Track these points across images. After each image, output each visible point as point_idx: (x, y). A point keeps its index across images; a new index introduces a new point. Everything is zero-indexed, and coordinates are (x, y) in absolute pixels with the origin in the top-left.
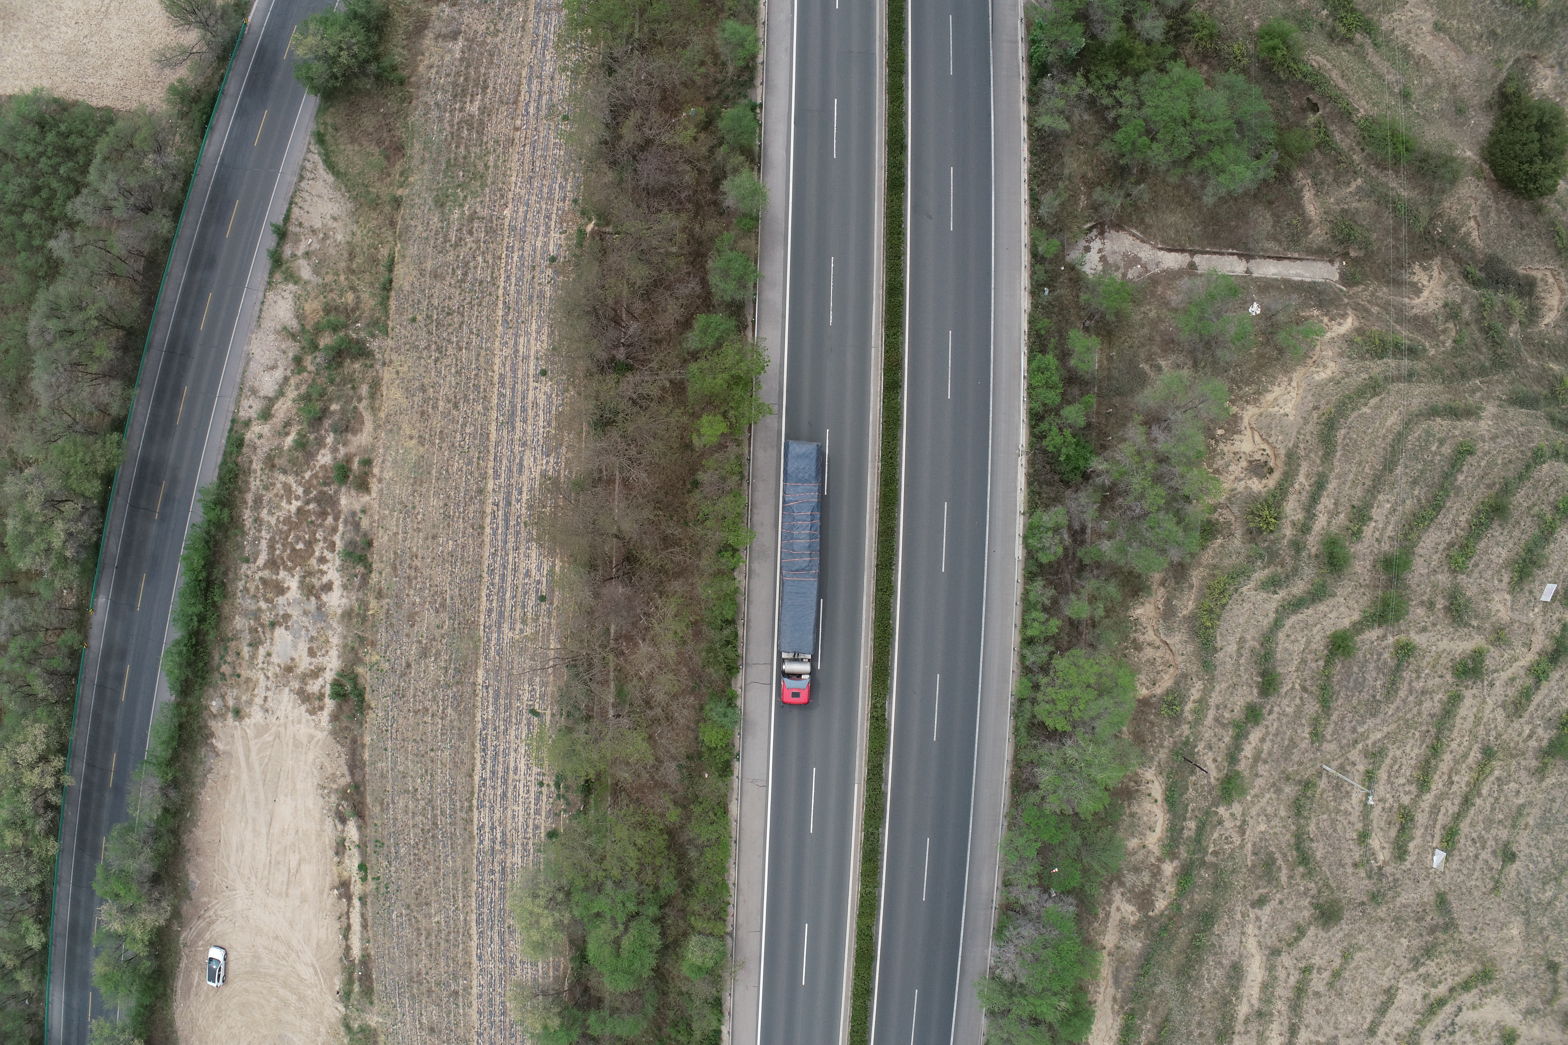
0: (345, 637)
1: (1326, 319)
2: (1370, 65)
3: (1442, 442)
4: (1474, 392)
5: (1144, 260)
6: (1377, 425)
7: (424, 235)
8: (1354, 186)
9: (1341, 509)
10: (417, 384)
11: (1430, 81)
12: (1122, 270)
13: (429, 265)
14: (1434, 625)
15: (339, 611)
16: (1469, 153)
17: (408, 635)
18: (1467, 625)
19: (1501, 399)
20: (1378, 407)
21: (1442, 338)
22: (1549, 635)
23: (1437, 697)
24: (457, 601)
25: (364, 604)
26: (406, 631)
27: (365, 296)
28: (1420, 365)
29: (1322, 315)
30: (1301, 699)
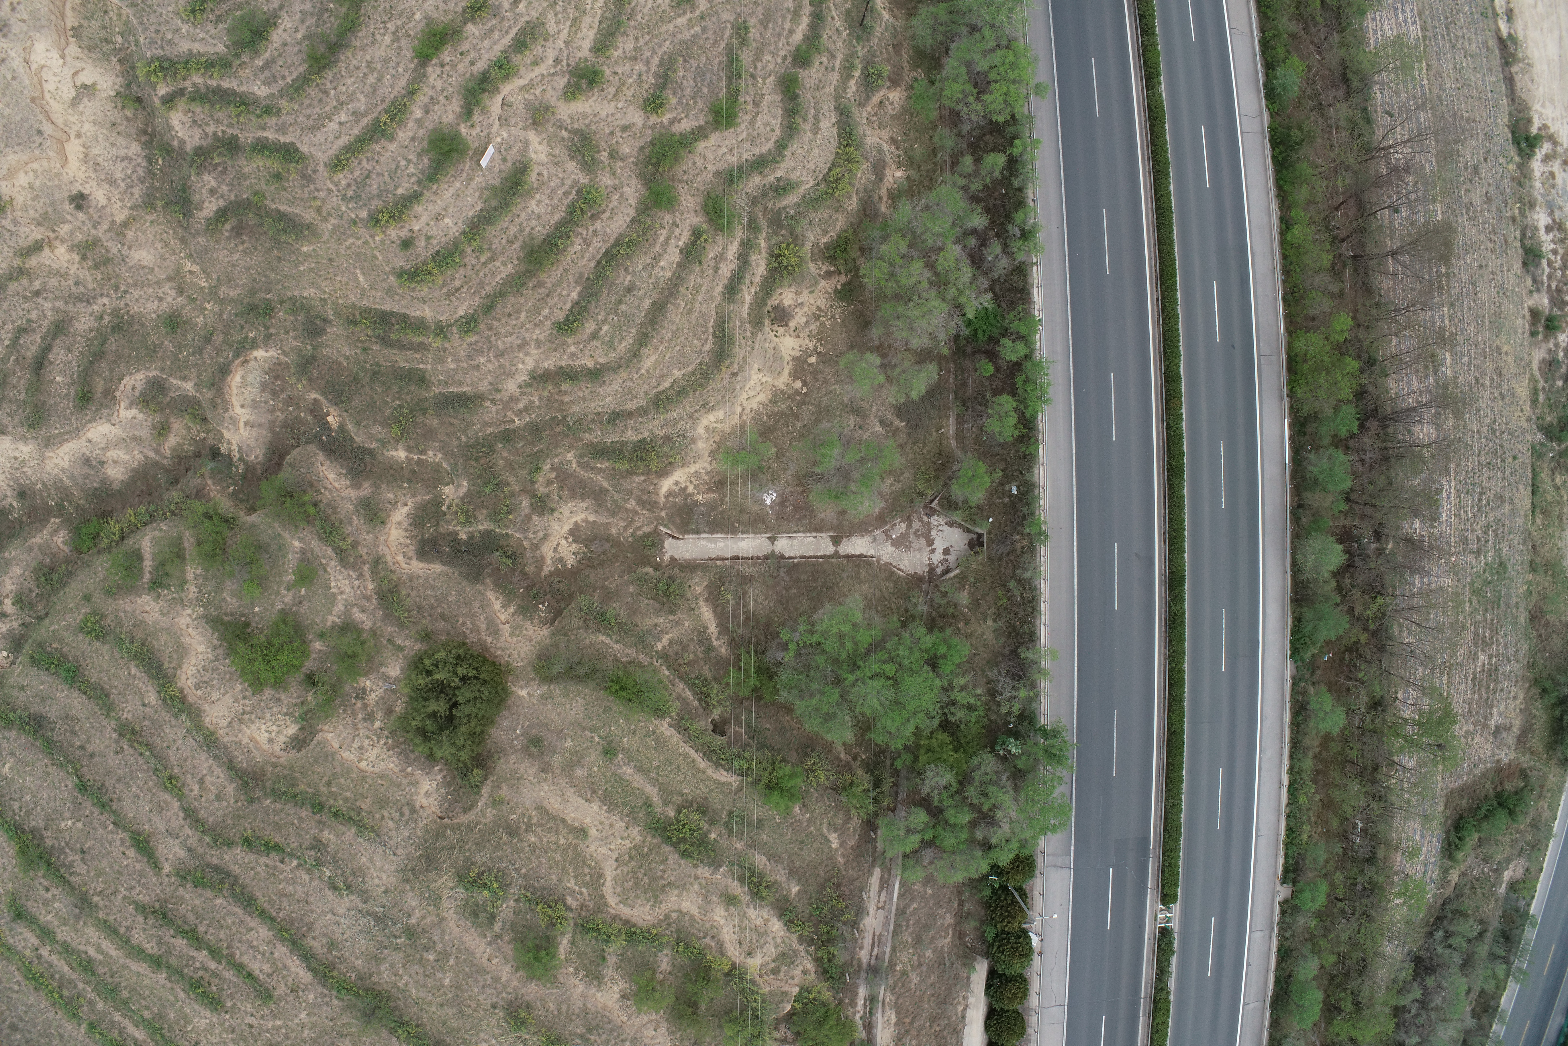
0: (1531, 187)
1: (691, 489)
2: (654, 782)
3: (594, 336)
4: (526, 409)
5: (889, 544)
6: (668, 355)
7: (1512, 536)
8: (665, 640)
9: (712, 263)
10: (1506, 400)
11: (579, 772)
12: (912, 531)
13: (1507, 508)
14: (612, 133)
15: (1538, 208)
16: (523, 693)
17: (1489, 185)
18: (575, 132)
19: (492, 400)
20: (663, 377)
21: (554, 475)
22: (485, 111)
23: (619, 52)
24: (1458, 212)
25: (1522, 213)
26: (1491, 189)
27: (1548, 480)
28: (595, 436)
29: (692, 495)
30: (756, 68)
